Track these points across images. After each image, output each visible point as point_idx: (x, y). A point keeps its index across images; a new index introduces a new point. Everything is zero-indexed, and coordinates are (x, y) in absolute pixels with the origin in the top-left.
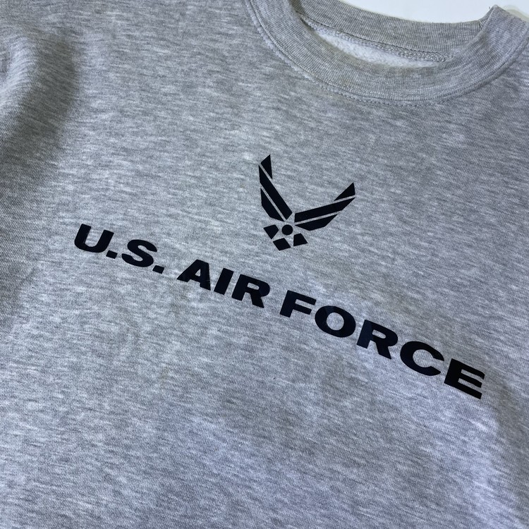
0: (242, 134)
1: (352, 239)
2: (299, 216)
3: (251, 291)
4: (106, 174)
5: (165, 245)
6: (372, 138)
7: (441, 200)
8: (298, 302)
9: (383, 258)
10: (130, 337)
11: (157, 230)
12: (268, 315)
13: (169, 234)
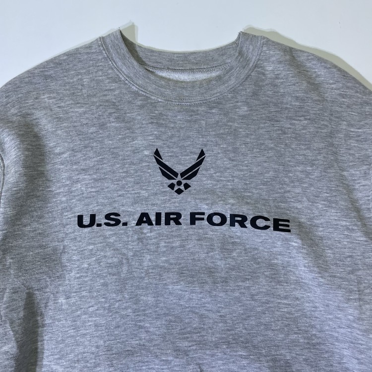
0: (139, 142)
1: (211, 177)
2: (183, 174)
3: (173, 219)
4: (79, 186)
5: (123, 211)
6: (203, 122)
7: (246, 144)
8: (197, 216)
9: (228, 181)
10: (124, 261)
11: (116, 205)
12: (185, 227)
13: (123, 205)
